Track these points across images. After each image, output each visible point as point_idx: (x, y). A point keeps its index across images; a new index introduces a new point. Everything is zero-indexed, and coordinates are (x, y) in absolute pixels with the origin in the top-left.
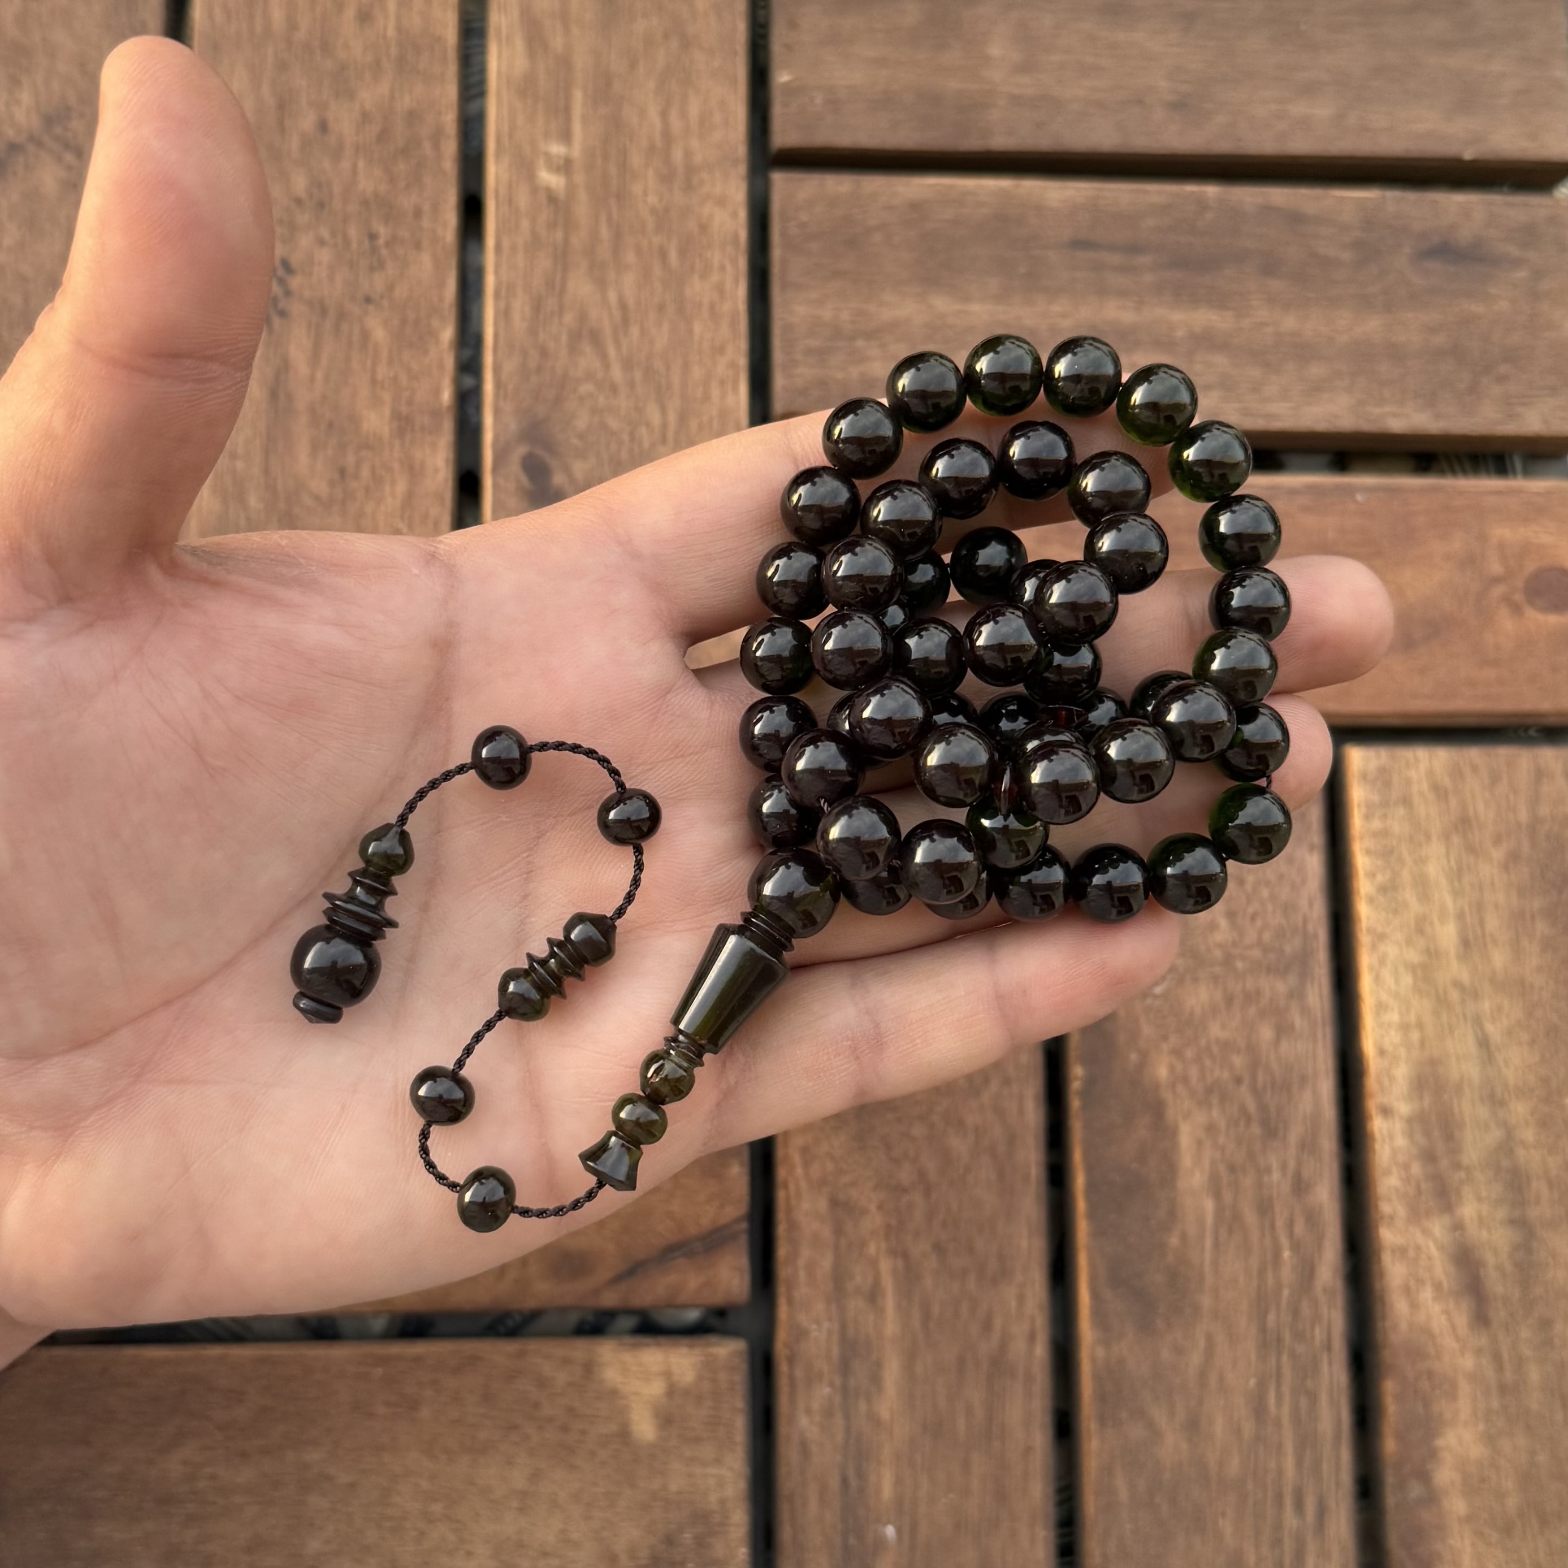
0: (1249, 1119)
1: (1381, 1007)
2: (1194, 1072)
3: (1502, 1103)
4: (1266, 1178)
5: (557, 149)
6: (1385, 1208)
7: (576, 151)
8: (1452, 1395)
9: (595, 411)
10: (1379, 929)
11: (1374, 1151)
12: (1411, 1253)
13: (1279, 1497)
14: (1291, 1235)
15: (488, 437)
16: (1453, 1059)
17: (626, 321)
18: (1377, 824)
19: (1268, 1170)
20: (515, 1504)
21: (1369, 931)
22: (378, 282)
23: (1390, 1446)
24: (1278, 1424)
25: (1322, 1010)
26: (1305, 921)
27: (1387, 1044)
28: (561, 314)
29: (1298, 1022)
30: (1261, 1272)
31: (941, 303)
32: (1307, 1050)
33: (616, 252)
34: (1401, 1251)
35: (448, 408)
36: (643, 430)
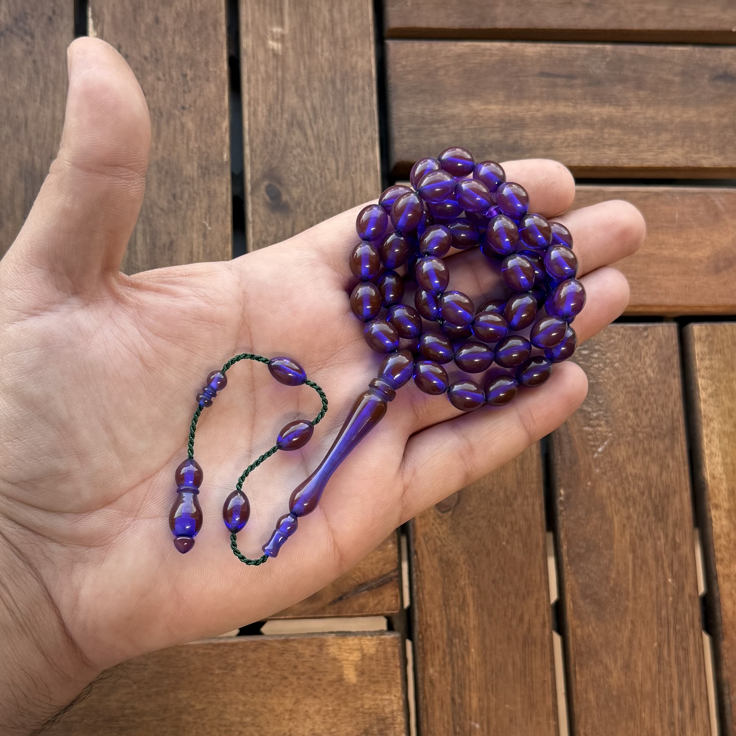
0: (648, 513)
1: (712, 455)
2: (620, 490)
4: (658, 543)
5: (277, 30)
6: (718, 555)
7: (287, 31)
9: (301, 162)
10: (710, 416)
11: (712, 527)
12: (733, 578)
13: (671, 702)
14: (672, 571)
15: (248, 176)
17: (315, 116)
18: (707, 363)
19: (659, 538)
21: (705, 416)
22: (189, 98)
24: (669, 664)
25: (683, 457)
26: (672, 412)
27: (716, 473)
28: (282, 114)
29: (671, 464)
30: (657, 589)
31: (476, 105)
32: (676, 477)
33: (309, 81)
34: (727, 577)
35: (227, 162)
36: (326, 171)
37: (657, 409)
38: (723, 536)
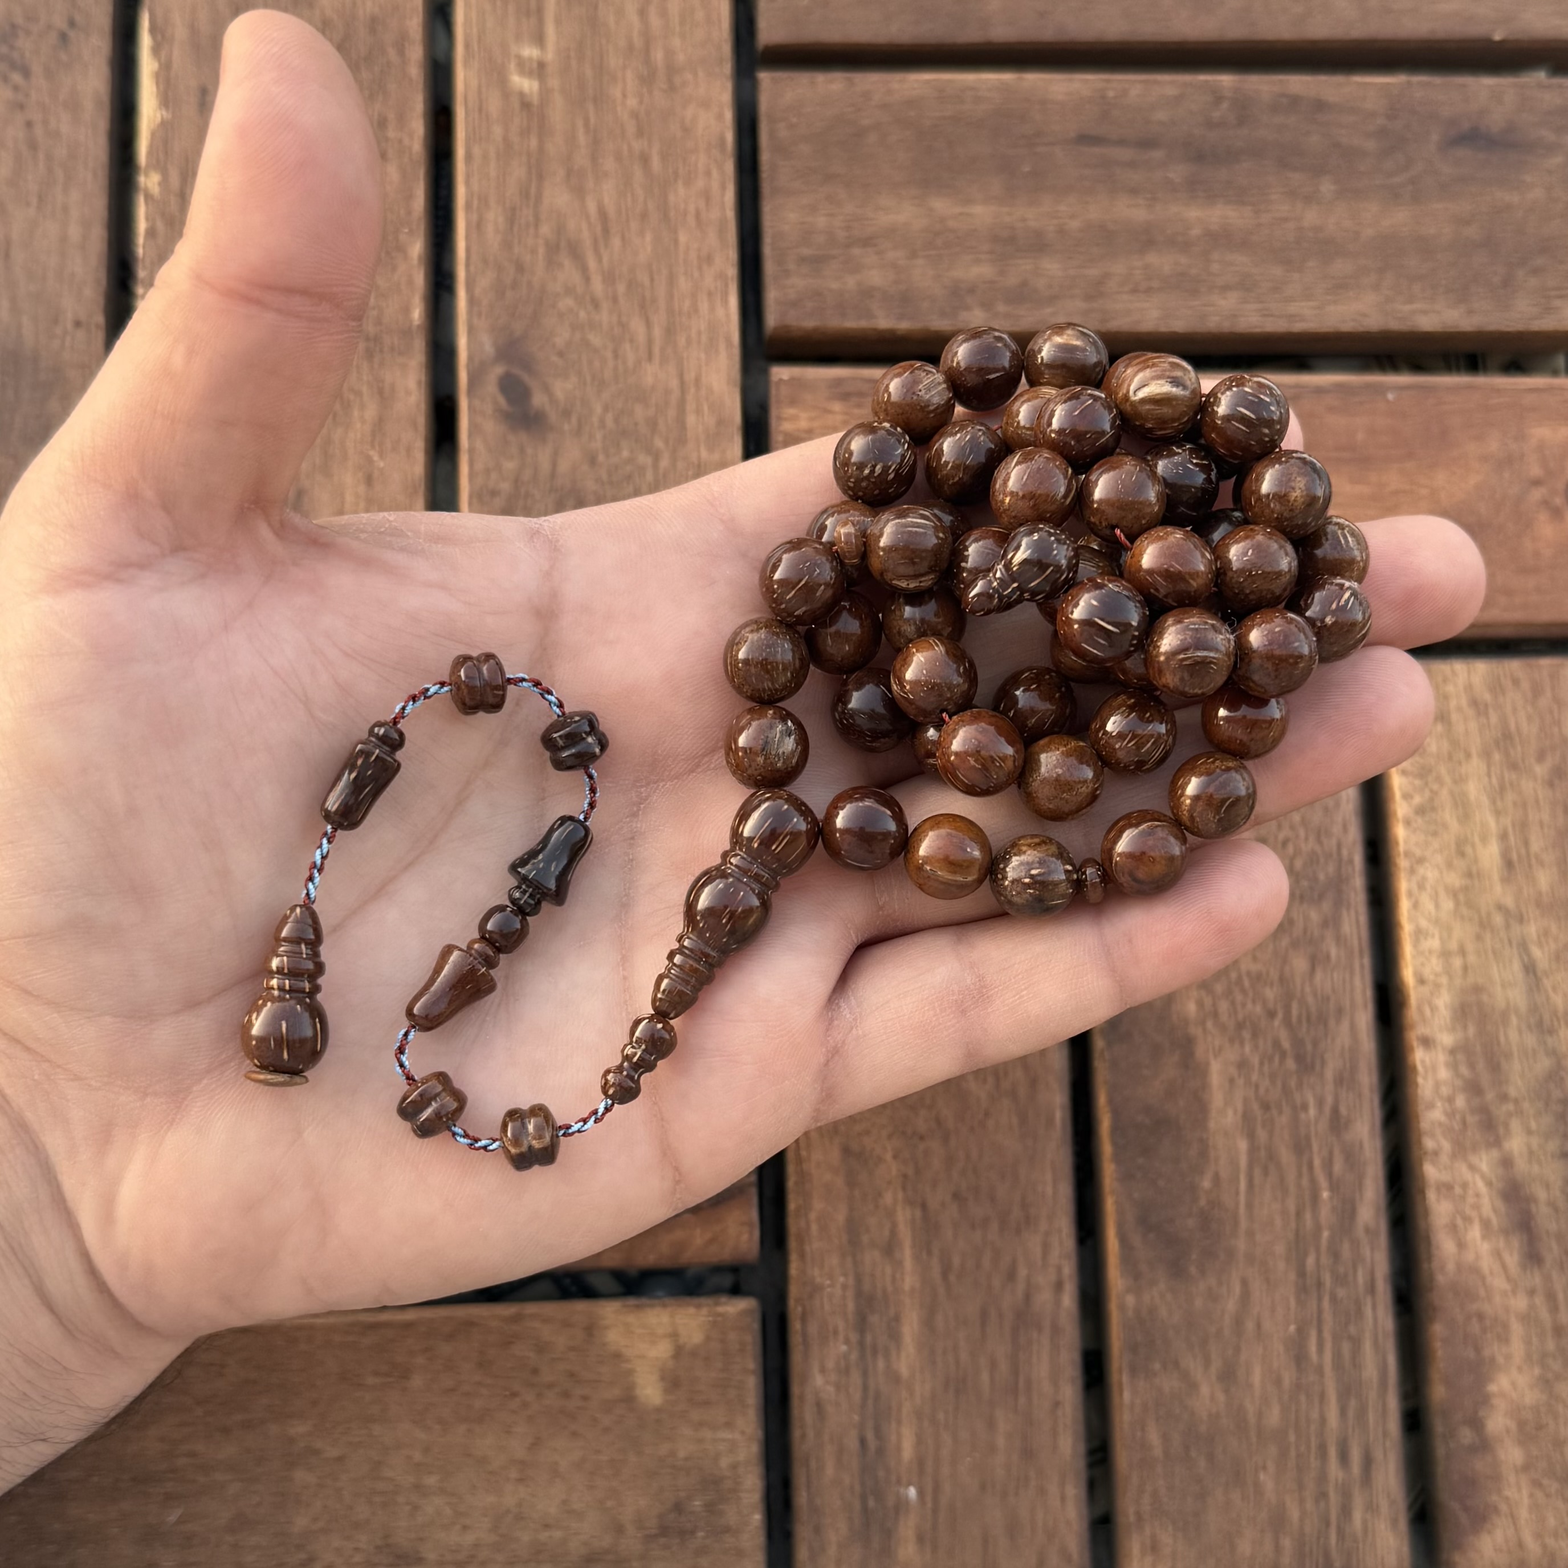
0: (1283, 1055)
1: (1419, 934)
2: (1224, 1006)
3: (1551, 1032)
4: (1303, 1116)
5: (530, 52)
6: (1429, 1143)
7: (550, 54)
8: (1504, 1339)
9: (575, 327)
10: (1418, 852)
11: (1416, 1085)
12: (1458, 1190)
13: (1323, 1449)
14: (1330, 1175)
15: (463, 357)
16: (1499, 989)
17: (606, 231)
19: (1305, 1107)
20: (514, 1474)
21: (1407, 854)
23: (1438, 1392)
24: (1320, 1370)
25: (1360, 939)
26: (1339, 846)
27: (1427, 973)
28: (537, 226)
29: (1333, 952)
30: (1299, 1214)
31: (941, 205)
32: (1344, 981)
33: (594, 159)
34: (1447, 1188)
35: (419, 326)
36: (627, 346)
37: (1307, 839)
38: (1439, 1104)
